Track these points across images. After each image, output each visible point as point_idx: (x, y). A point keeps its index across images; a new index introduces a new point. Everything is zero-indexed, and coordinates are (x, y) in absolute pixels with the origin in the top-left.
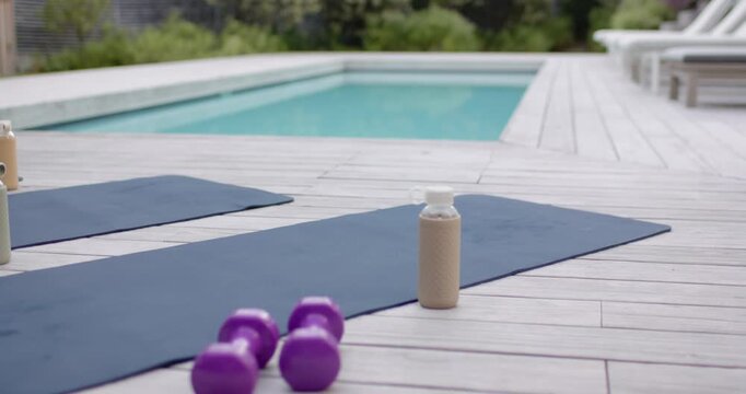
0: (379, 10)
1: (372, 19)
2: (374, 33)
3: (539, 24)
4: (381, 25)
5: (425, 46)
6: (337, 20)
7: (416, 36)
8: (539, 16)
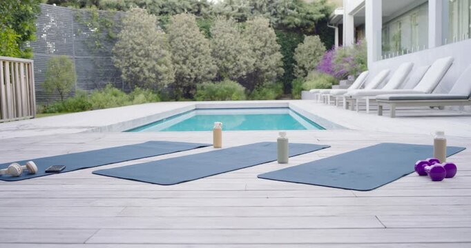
0: (201, 81)
1: (198, 85)
2: (199, 92)
3: (271, 87)
4: (202, 88)
5: (223, 98)
6: (181, 86)
7: (219, 93)
8: (270, 83)
